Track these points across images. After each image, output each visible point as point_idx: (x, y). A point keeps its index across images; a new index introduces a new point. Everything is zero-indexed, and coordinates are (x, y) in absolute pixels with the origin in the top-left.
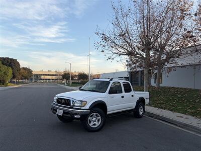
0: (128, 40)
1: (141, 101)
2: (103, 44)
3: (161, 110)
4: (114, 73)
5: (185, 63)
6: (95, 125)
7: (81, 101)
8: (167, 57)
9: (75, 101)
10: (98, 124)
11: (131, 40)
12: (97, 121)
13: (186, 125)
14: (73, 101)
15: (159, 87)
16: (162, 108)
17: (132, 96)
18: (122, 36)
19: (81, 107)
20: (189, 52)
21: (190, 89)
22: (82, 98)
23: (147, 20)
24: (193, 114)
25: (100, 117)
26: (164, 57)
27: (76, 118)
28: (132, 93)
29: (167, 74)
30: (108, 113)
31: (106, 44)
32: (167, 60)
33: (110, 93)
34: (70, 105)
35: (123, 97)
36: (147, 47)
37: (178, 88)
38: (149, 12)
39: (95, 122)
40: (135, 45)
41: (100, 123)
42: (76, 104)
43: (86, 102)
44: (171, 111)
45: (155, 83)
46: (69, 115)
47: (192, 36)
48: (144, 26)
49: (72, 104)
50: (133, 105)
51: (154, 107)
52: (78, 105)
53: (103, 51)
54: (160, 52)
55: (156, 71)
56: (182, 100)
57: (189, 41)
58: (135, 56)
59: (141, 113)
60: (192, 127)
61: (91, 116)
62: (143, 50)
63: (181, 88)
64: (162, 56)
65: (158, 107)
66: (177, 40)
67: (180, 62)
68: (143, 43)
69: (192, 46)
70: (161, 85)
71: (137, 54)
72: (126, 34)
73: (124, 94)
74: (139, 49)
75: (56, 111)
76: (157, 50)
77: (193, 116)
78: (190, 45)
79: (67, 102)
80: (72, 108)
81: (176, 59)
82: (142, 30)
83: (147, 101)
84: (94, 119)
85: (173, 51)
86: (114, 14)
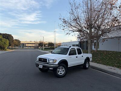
0: (79, 22)
1: (87, 59)
2: (64, 25)
3: (99, 64)
4: (69, 42)
5: (113, 36)
6: (61, 73)
7: (53, 60)
8: (102, 33)
9: (49, 60)
10: (63, 73)
11: (80, 22)
12: (62, 71)
13: (114, 73)
14: (48, 60)
15: (97, 51)
16: (100, 63)
17: (82, 56)
18: (75, 20)
19: (53, 63)
20: (115, 29)
21: (116, 52)
22: (54, 58)
23: (90, 10)
24: (118, 67)
25: (64, 69)
26: (100, 32)
27: (50, 70)
28: (82, 54)
29: (102, 43)
30: (68, 67)
31: (66, 25)
32: (102, 35)
33: (69, 55)
34: (47, 62)
35: (77, 57)
36: (90, 26)
37: (109, 51)
38: (91, 6)
39: (61, 72)
40: (83, 25)
41: (64, 72)
42: (50, 62)
43: (56, 60)
44: (105, 65)
45: (95, 48)
46: (46, 68)
47: (117, 20)
48: (88, 14)
49: (48, 62)
50: (83, 62)
51: (95, 62)
52: (51, 62)
53: (63, 30)
54: (97, 30)
55: (95, 41)
56: (111, 58)
57: (115, 23)
58: (83, 32)
59: (87, 67)
60: (117, 75)
61: (59, 69)
62: (88, 29)
63: (110, 51)
64: (99, 32)
65: (97, 63)
66: (108, 22)
67: (110, 35)
68: (88, 24)
69: (117, 26)
70: (98, 49)
71: (84, 31)
72: (78, 19)
73: (77, 55)
74: (85, 28)
75: (39, 65)
76: (96, 29)
77: (118, 68)
78: (116, 25)
79: (45, 60)
80: (48, 64)
81: (107, 34)
82: (87, 17)
83: (91, 59)
84: (61, 70)
85: (106, 29)
86: (70, 7)
